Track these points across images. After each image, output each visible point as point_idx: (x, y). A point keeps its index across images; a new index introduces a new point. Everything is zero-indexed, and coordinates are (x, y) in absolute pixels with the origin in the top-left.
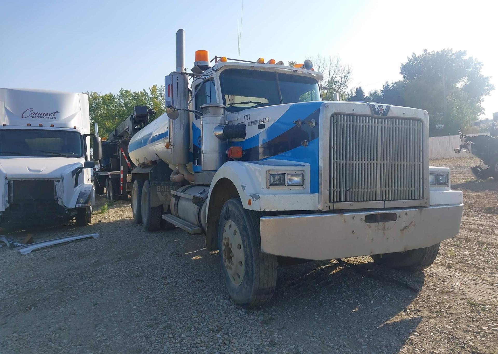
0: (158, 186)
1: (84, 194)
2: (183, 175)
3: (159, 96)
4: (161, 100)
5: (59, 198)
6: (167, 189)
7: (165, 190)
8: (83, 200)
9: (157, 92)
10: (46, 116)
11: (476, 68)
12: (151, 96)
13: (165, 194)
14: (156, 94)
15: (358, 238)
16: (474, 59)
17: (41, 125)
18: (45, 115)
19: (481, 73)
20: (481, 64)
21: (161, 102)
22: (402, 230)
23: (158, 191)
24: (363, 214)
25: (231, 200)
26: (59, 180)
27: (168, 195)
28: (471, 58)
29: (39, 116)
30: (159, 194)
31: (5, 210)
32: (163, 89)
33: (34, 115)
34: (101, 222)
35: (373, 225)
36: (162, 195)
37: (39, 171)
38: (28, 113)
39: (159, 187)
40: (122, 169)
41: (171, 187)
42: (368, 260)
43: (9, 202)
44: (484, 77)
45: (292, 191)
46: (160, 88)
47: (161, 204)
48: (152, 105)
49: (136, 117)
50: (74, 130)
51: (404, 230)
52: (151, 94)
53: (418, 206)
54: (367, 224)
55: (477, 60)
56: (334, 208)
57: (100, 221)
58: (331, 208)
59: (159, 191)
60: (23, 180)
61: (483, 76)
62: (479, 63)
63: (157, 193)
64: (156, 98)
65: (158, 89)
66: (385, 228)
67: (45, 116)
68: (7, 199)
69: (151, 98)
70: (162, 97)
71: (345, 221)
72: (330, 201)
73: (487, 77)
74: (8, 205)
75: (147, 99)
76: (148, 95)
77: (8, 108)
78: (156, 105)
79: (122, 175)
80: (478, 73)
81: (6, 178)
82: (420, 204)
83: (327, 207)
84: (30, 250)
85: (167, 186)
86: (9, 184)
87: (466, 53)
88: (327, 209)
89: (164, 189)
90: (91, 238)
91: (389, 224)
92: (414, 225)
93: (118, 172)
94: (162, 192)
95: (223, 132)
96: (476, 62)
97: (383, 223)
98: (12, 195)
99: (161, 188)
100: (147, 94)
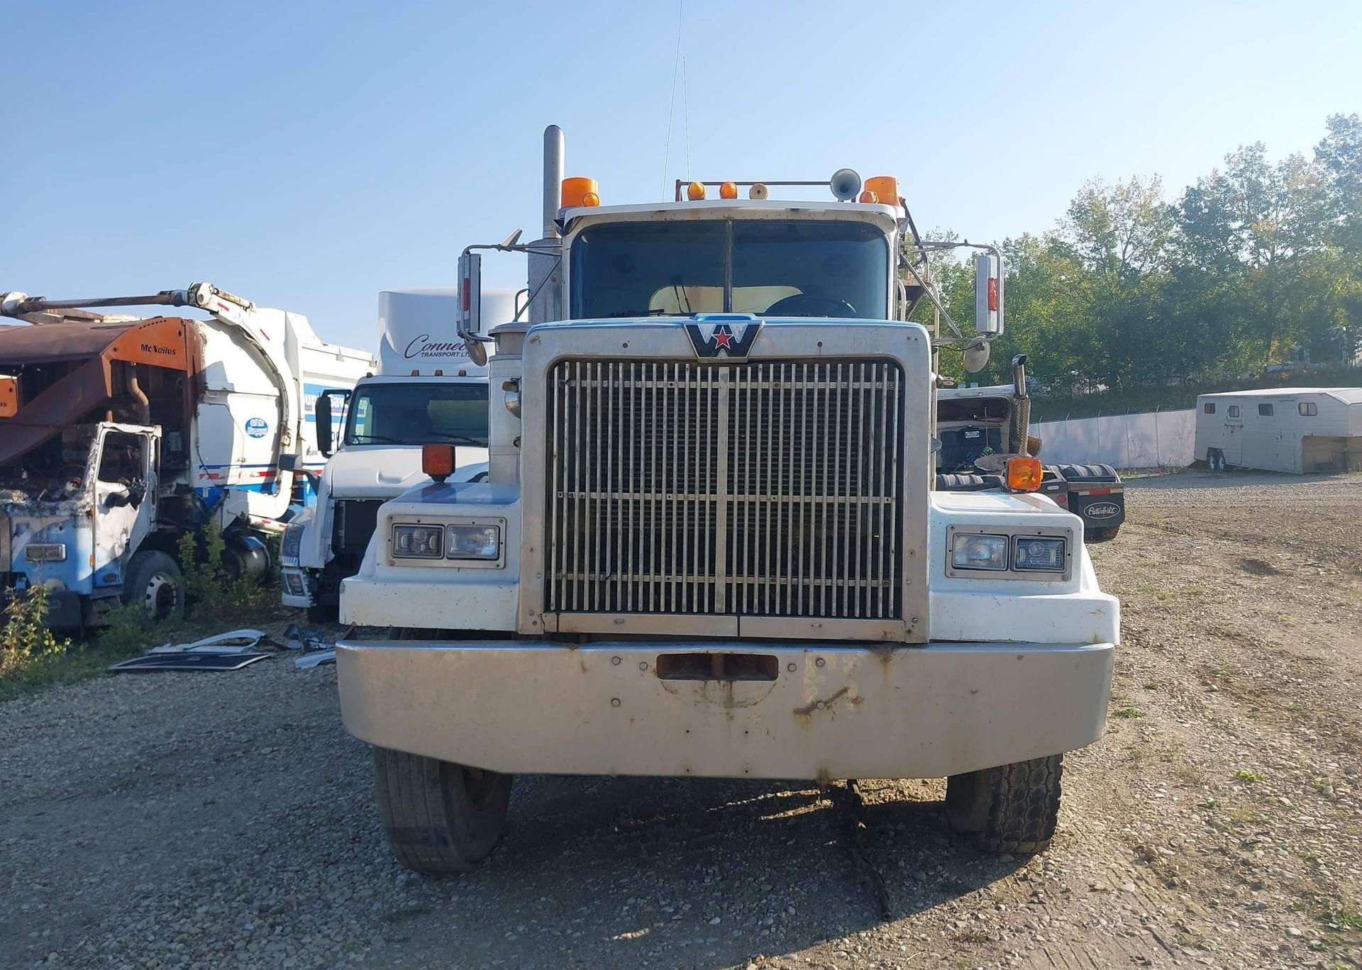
10: (452, 352)
15: (632, 720)
17: (439, 373)
18: (452, 349)
22: (807, 711)
24: (652, 654)
29: (439, 351)
31: (325, 566)
33: (429, 351)
35: (687, 687)
37: (398, 481)
38: (419, 345)
42: (933, 791)
43: (335, 547)
45: (463, 575)
51: (812, 713)
53: (874, 638)
54: (662, 682)
56: (558, 630)
58: (552, 628)
60: (364, 500)
66: (735, 701)
67: (450, 351)
68: (329, 542)
71: (584, 669)
72: (547, 608)
74: (332, 556)
77: (389, 337)
81: (331, 496)
82: (885, 633)
83: (535, 623)
84: (316, 660)
86: (337, 508)
88: (537, 630)
91: (746, 688)
92: (856, 701)
97: (723, 682)
98: (342, 533)
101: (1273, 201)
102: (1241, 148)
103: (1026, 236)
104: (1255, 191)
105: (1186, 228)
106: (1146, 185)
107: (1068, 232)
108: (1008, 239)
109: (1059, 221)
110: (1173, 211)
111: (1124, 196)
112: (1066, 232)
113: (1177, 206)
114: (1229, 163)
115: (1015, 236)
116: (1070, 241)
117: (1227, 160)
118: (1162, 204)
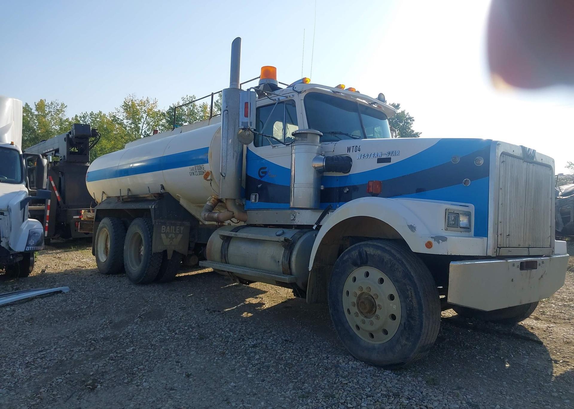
0: (163, 226)
1: (35, 233)
2: (232, 213)
3: (47, 114)
4: (50, 119)
5: (3, 237)
6: (173, 231)
7: (171, 232)
8: (34, 241)
9: (46, 109)
11: (408, 123)
12: (36, 113)
13: (170, 236)
14: (44, 111)
16: (406, 113)
19: (412, 128)
20: (412, 119)
21: (50, 122)
22: (540, 279)
23: (162, 232)
24: (519, 261)
25: (369, 243)
26: (4, 213)
27: (174, 238)
28: (403, 112)
30: (163, 236)
32: (53, 106)
34: (46, 272)
35: (524, 273)
36: (167, 237)
39: (164, 228)
40: (49, 204)
41: (178, 228)
44: (415, 132)
45: (462, 234)
46: (50, 104)
47: (165, 249)
48: (37, 124)
49: (75, 137)
50: (11, 147)
52: (37, 110)
54: (521, 272)
55: (409, 115)
57: (43, 271)
58: (498, 254)
59: (164, 233)
61: (413, 131)
62: (410, 118)
63: (162, 234)
64: (44, 116)
65: (46, 106)
66: (531, 276)
69: (36, 116)
70: (51, 115)
71: (509, 269)
72: (497, 247)
73: (417, 133)
75: (31, 116)
76: (32, 111)
78: (44, 126)
79: (48, 211)
80: (409, 129)
82: (549, 252)
83: (495, 252)
85: (174, 227)
87: (399, 107)
88: (495, 255)
89: (170, 230)
90: (60, 292)
91: (533, 272)
92: (546, 275)
93: (42, 207)
94: (167, 234)
95: (324, 163)
96: (407, 117)
99: (166, 229)
100: (31, 109)
101: (198, 118)
102: (187, 96)
103: (100, 112)
104: (192, 113)
105: (168, 121)
106: (151, 102)
107: (121, 114)
108: (92, 112)
109: (117, 109)
110: (163, 114)
111: (143, 104)
112: (119, 114)
113: (165, 113)
114: (183, 100)
115: (96, 112)
116: (121, 118)
117: (183, 99)
118: (159, 111)
